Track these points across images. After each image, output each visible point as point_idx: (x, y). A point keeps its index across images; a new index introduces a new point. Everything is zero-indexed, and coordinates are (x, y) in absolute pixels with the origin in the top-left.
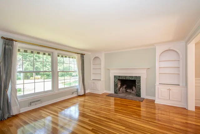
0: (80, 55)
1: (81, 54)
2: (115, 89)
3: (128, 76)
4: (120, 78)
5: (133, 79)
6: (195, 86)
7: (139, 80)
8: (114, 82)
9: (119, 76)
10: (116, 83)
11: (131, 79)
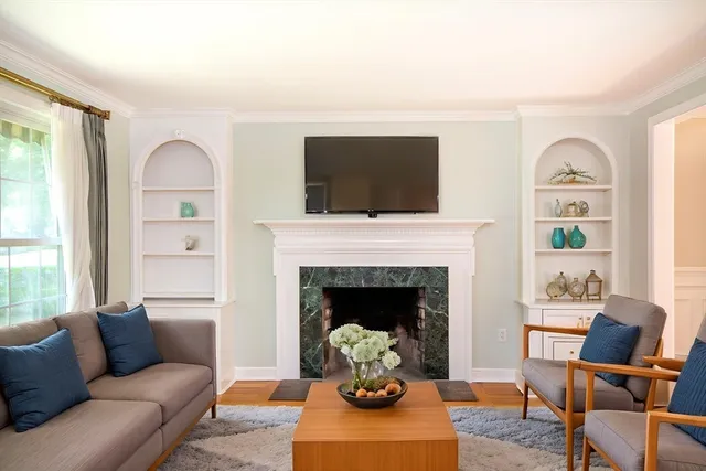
0: (79, 113)
1: (88, 110)
2: (304, 347)
3: (383, 268)
4: (339, 283)
5: (409, 284)
6: (676, 300)
7: (439, 285)
8: (302, 306)
9: (332, 271)
10: (310, 311)
11: (400, 285)
